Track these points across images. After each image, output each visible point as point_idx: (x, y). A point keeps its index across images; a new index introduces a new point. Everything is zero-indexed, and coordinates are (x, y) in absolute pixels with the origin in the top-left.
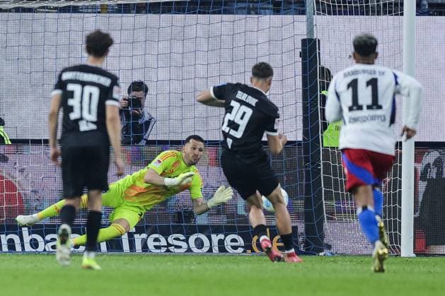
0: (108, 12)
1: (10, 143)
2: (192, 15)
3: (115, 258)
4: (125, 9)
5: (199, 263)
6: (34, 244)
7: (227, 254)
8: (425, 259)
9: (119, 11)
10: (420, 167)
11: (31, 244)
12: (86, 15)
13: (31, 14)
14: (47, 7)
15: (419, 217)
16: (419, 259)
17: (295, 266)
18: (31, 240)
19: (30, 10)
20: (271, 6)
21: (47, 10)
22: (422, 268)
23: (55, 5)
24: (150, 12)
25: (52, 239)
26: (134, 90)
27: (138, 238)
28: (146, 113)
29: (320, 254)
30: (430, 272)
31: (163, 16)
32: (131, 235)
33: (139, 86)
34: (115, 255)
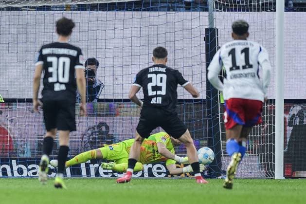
0: (71, 10)
1: (3, 101)
2: (129, 12)
3: (77, 181)
4: (82, 8)
5: (134, 184)
6: (20, 171)
7: (154, 178)
8: (292, 181)
9: (78, 9)
10: (288, 117)
11: (18, 172)
12: (56, 12)
13: (18, 11)
14: (28, 6)
15: (287, 152)
16: (287, 181)
17: (201, 186)
18: (18, 169)
19: (17, 9)
20: (184, 5)
21: (29, 9)
22: (289, 187)
23: (34, 5)
24: (100, 10)
25: (32, 168)
26: (89, 64)
27: (92, 167)
28: (97, 80)
29: (219, 177)
30: (295, 190)
31: (109, 12)
32: (87, 165)
33: (92, 62)
34: (76, 179)
